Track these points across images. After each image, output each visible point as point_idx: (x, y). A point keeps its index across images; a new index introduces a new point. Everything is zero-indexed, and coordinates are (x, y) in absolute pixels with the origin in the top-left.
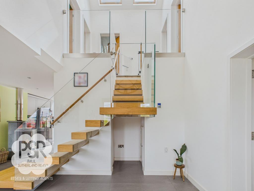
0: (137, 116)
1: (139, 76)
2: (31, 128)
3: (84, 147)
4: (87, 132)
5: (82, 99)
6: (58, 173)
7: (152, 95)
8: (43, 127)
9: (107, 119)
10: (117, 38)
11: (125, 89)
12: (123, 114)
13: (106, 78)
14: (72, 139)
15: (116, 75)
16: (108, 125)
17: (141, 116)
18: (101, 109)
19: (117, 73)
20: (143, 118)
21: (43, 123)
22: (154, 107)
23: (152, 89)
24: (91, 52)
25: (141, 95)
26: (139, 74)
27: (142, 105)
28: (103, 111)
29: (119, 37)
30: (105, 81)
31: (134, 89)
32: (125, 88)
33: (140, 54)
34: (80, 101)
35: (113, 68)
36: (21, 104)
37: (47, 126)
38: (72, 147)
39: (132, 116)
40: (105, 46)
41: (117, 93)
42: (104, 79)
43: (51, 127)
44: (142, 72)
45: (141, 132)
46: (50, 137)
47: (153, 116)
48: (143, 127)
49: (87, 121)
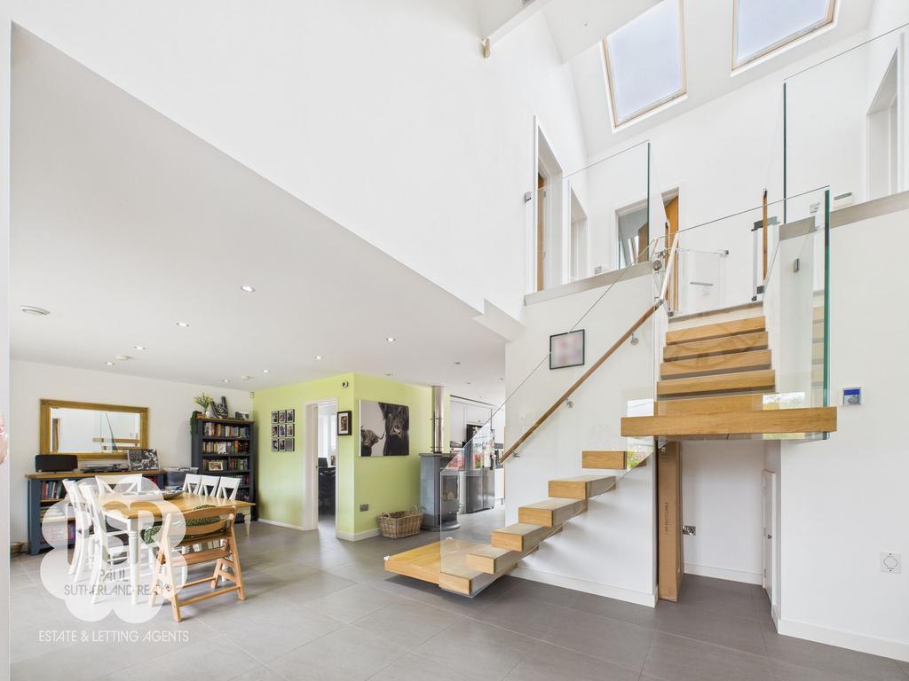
0: (750, 438)
1: (755, 304)
2: (457, 469)
3: (575, 520)
4: (587, 481)
5: (570, 398)
6: (514, 574)
7: (814, 362)
8: (477, 467)
9: (642, 447)
10: (671, 204)
11: (700, 356)
12: (696, 432)
13: (637, 333)
14: (550, 496)
15: (667, 318)
16: (643, 464)
17: (766, 437)
18: (624, 420)
19: (671, 311)
20: (777, 444)
21: (476, 456)
22: (825, 403)
23: (815, 341)
24: (590, 274)
25: (768, 366)
26: (755, 299)
27: (767, 400)
28: (631, 427)
29: (677, 197)
30: (635, 341)
31: (738, 351)
32: (701, 352)
33: (760, 230)
34: (565, 402)
35: (661, 302)
36: (440, 419)
37: (486, 466)
38: (550, 516)
39: (727, 437)
40: (629, 241)
41: (672, 369)
42: (630, 338)
43: (491, 468)
44: (768, 290)
45: (766, 490)
46: (490, 490)
47: (821, 435)
48: (774, 475)
49: (585, 454)
